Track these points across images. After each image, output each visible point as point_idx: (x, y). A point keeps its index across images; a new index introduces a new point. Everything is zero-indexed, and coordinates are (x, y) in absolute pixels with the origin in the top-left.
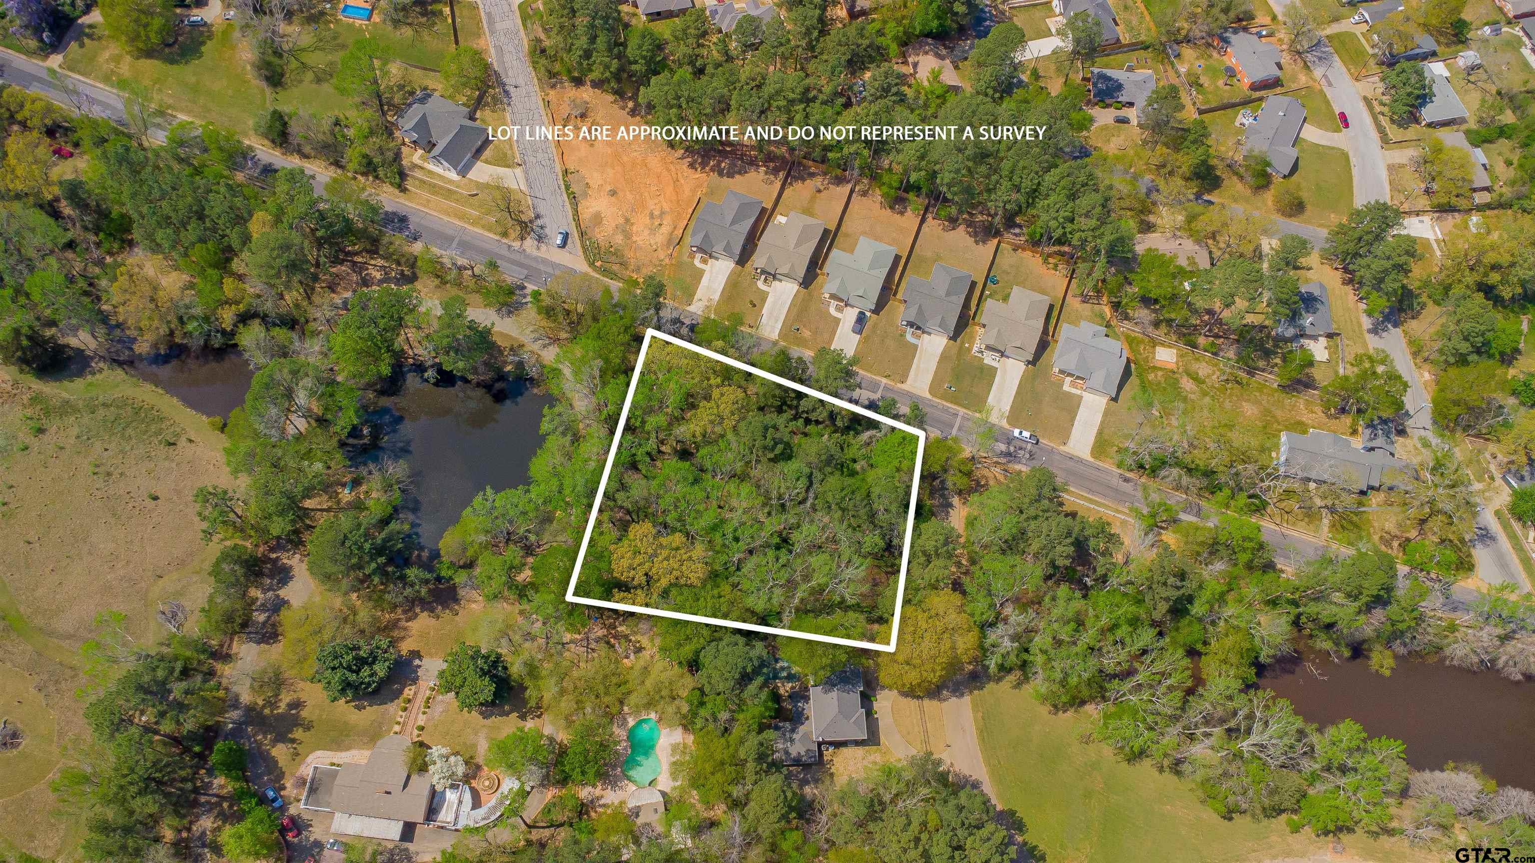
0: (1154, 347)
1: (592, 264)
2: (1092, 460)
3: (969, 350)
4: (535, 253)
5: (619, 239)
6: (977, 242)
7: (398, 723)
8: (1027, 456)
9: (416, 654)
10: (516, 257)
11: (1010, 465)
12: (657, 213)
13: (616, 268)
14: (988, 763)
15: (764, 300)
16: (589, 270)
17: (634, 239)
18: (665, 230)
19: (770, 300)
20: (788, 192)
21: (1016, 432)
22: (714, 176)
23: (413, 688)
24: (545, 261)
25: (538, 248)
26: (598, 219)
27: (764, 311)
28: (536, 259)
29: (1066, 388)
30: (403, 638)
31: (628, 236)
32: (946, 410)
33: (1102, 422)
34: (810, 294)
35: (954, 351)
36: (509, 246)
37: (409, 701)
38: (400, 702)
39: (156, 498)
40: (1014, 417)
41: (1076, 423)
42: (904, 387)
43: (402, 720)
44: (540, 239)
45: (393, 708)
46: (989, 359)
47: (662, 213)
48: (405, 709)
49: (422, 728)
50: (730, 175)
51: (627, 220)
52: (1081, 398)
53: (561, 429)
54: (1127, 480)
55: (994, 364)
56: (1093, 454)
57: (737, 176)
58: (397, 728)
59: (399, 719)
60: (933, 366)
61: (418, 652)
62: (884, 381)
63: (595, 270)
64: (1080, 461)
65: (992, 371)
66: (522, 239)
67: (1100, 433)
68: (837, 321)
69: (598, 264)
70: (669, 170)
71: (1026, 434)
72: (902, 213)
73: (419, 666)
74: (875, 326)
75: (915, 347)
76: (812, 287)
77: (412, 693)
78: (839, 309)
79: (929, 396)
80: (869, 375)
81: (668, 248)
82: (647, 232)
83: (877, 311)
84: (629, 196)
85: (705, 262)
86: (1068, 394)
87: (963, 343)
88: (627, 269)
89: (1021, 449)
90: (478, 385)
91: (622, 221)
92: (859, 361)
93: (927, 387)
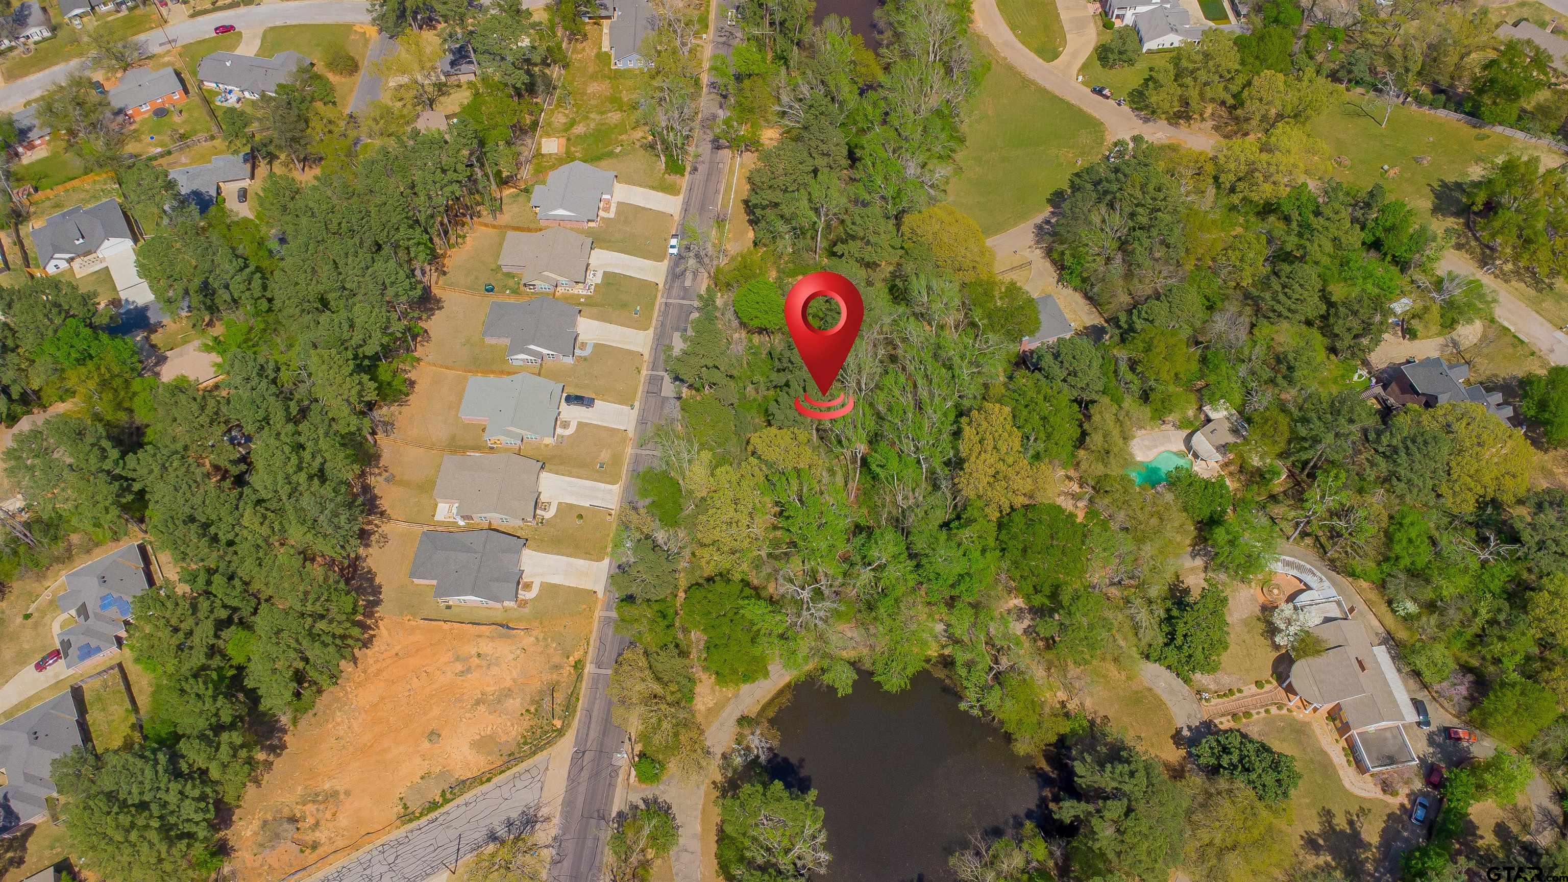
0: (543, 155)
1: (561, 733)
2: (682, 195)
3: (587, 297)
4: (556, 822)
5: (515, 704)
6: (440, 308)
7: (1267, 711)
9: (1177, 738)
10: (569, 846)
11: (710, 255)
12: (459, 667)
13: (560, 697)
14: (1014, 224)
15: (571, 507)
16: (569, 739)
17: (508, 683)
18: (486, 647)
19: (569, 500)
20: (395, 517)
21: (673, 250)
22: (380, 611)
23: (1217, 721)
24: (568, 805)
25: (547, 820)
26: (481, 744)
27: (585, 504)
28: (567, 817)
29: (612, 215)
31: (505, 694)
32: (664, 314)
33: (641, 186)
34: (554, 459)
35: (595, 310)
37: (1234, 716)
38: (1243, 724)
40: (656, 254)
41: (647, 206)
42: (646, 354)
43: (1262, 710)
44: (530, 821)
45: (1255, 728)
46: (595, 279)
47: (458, 659)
48: (1247, 714)
49: (1258, 684)
50: (377, 591)
51: (478, 703)
52: (619, 203)
54: (695, 169)
55: (600, 274)
56: (676, 194)
57: (377, 581)
58: (1274, 710)
59: (1263, 714)
60: (614, 328)
61: (1173, 737)
62: (644, 372)
63: (569, 725)
64: (686, 203)
65: (608, 276)
67: (653, 188)
68: (581, 425)
69: (558, 723)
70: (379, 672)
71: (674, 242)
73: (1189, 728)
74: (580, 387)
75: (597, 346)
77: (1223, 719)
78: (566, 425)
79: (651, 331)
80: (641, 388)
81: (515, 637)
82: (495, 670)
84: (436, 712)
85: (528, 586)
86: (618, 213)
88: (558, 682)
89: (689, 247)
91: (482, 708)
92: (625, 399)
93: (642, 333)
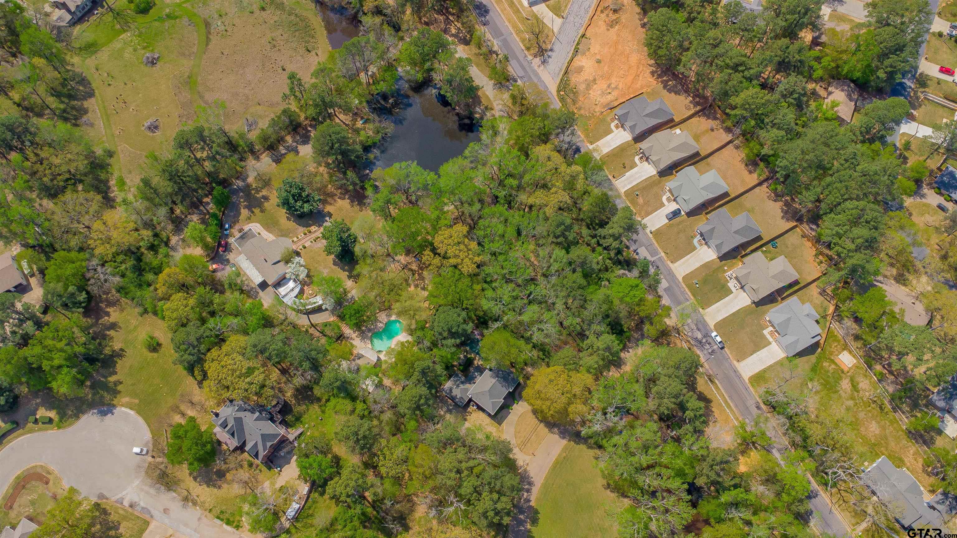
0: (844, 349)
1: (558, 91)
2: (747, 381)
3: (725, 271)
4: (536, 68)
5: (582, 87)
6: (783, 218)
7: (297, 238)
8: (710, 351)
9: (330, 215)
10: (525, 64)
11: (695, 349)
12: (613, 86)
13: (569, 101)
14: (547, 479)
15: (632, 168)
16: (554, 93)
17: (590, 92)
18: (610, 97)
19: (635, 170)
20: (695, 120)
21: (714, 334)
22: (661, 86)
23: (316, 228)
24: (537, 75)
25: (539, 66)
26: (580, 70)
27: (627, 174)
28: (534, 71)
29: (766, 332)
30: (331, 204)
31: (588, 87)
32: (683, 293)
33: (771, 366)
34: (659, 182)
35: (715, 267)
36: (526, 56)
37: (310, 232)
38: (305, 230)
39: (284, 70)
40: (719, 326)
41: (755, 355)
42: (671, 265)
43: (300, 237)
44: (544, 62)
45: (301, 229)
46: (732, 284)
47: (616, 88)
48: (305, 234)
49: (305, 247)
50: (670, 91)
51: (595, 80)
52: (770, 343)
53: (472, 159)
54: (758, 408)
55: (733, 289)
56: (750, 379)
57: (673, 94)
58: (295, 239)
60: (697, 265)
62: (663, 254)
63: (557, 95)
64: (740, 377)
65: (729, 292)
66: (535, 56)
67: (764, 371)
68: (663, 205)
69: (562, 93)
70: (638, 68)
71: (719, 339)
72: (750, 172)
73: (326, 221)
74: (681, 222)
75: (695, 248)
76: (664, 178)
77: (314, 230)
78: (668, 200)
79: (680, 279)
80: (656, 245)
81: (604, 107)
82: (599, 92)
83: (690, 214)
84: (606, 68)
85: (617, 127)
86: (763, 337)
87: (725, 265)
88: (574, 105)
89: (709, 344)
90: (458, 114)
91: (591, 78)
92: (657, 234)
93: (683, 274)
